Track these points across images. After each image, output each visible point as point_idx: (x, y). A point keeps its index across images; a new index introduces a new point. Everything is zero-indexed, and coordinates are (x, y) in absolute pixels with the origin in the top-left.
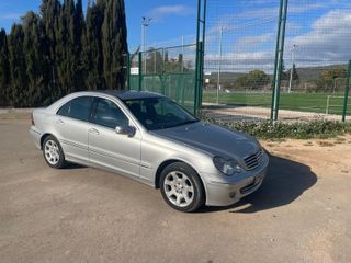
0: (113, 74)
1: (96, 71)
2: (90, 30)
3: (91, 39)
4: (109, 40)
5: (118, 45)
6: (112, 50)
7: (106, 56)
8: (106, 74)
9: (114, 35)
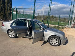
0: (8, 13)
1: (3, 12)
2: (2, 1)
3: (2, 3)
4: (8, 4)
5: (10, 6)
6: (8, 7)
7: (6, 8)
8: (6, 13)
9: (9, 3)
